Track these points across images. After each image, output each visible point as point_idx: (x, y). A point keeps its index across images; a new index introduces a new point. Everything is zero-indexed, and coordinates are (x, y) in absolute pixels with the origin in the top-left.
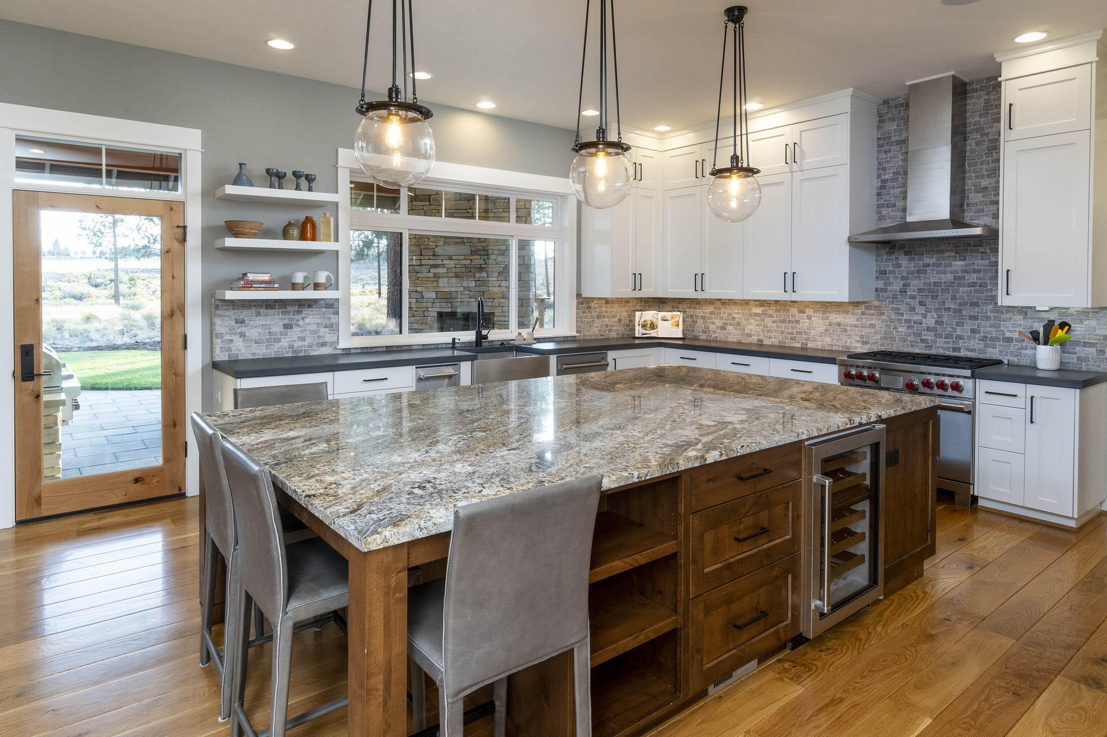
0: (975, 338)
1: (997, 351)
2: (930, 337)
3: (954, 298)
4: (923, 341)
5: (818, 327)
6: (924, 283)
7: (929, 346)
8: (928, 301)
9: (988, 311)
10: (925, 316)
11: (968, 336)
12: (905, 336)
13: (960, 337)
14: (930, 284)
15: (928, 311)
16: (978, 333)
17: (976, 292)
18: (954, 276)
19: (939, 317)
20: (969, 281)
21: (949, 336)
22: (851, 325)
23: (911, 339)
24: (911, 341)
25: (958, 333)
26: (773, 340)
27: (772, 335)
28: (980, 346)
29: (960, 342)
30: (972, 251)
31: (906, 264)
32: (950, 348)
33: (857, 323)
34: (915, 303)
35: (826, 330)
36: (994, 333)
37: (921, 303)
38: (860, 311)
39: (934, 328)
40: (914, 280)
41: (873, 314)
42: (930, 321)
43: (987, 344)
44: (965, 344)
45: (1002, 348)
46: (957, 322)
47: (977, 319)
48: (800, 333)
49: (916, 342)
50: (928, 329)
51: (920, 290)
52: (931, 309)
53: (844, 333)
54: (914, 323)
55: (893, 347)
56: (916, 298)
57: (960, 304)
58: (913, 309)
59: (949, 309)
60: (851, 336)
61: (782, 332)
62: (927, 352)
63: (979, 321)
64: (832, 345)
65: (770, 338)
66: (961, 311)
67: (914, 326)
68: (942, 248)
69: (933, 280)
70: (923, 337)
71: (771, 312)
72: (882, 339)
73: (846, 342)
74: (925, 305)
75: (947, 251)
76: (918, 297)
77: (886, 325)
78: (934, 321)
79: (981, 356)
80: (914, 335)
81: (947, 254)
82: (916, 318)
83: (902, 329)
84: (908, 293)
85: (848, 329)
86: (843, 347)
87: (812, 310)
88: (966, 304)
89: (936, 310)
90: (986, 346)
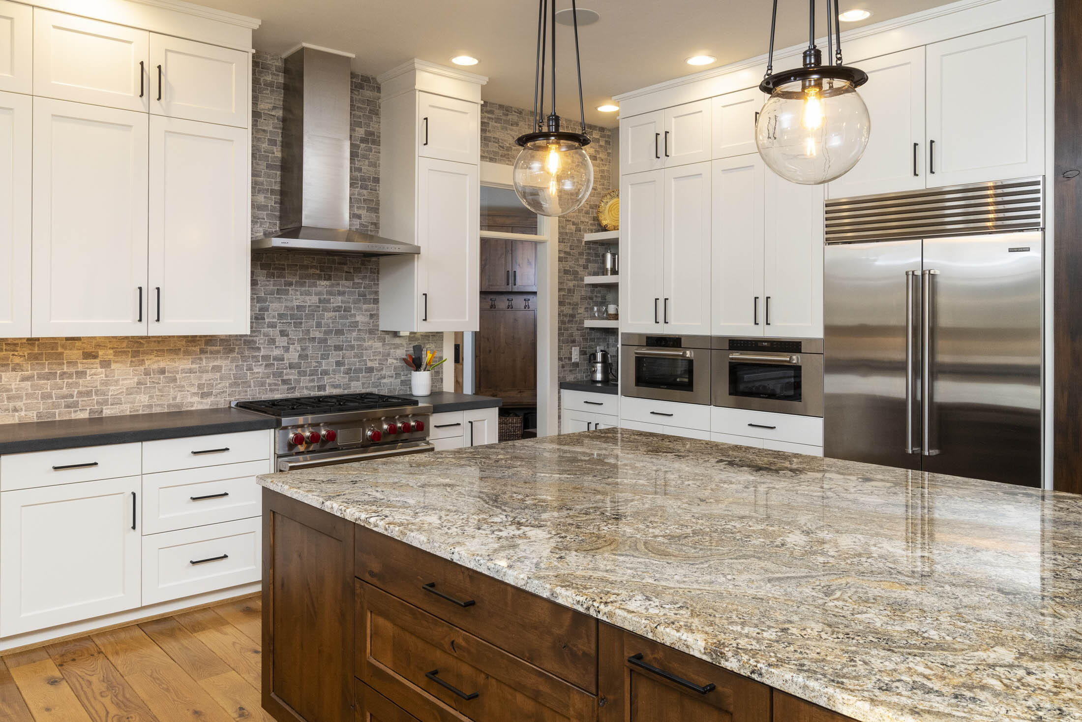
0: (340, 372)
1: (360, 383)
2: (292, 375)
3: (319, 325)
4: (285, 382)
5: (123, 380)
6: (286, 307)
7: (292, 388)
8: (291, 330)
9: (353, 339)
10: (287, 349)
11: (334, 371)
12: (262, 378)
13: (325, 373)
14: (292, 309)
15: (291, 342)
16: (342, 366)
17: (341, 317)
18: (320, 299)
19: (303, 350)
20: (335, 305)
21: (314, 373)
22: (183, 371)
23: (271, 382)
24: (270, 385)
25: (324, 368)
26: (23, 413)
27: (19, 404)
28: (345, 380)
29: (326, 377)
30: (336, 269)
31: (264, 281)
32: (315, 387)
33: (194, 366)
34: (274, 332)
35: (139, 383)
36: (358, 364)
37: (283, 333)
38: (197, 349)
39: (296, 363)
40: (272, 302)
41: (218, 352)
42: (293, 356)
43: (351, 377)
44: (331, 380)
45: (364, 380)
46: (322, 355)
47: (342, 349)
48: (88, 394)
49: (276, 385)
50: (291, 366)
51: (281, 316)
52: (294, 340)
53: (172, 385)
54: (274, 359)
55: (246, 395)
56: (276, 327)
57: (326, 333)
58: (272, 341)
59: (314, 338)
60: (183, 386)
61: (46, 396)
62: (290, 396)
63: (344, 352)
64: (150, 406)
65: (15, 410)
66: (326, 340)
67: (274, 364)
68: (305, 263)
69: (296, 303)
70: (285, 378)
71: (17, 360)
72: (231, 385)
73: (174, 398)
74: (287, 335)
75: (312, 267)
76: (278, 325)
77: (237, 366)
78: (298, 354)
79: (346, 392)
80: (273, 375)
81: (311, 271)
82: (277, 352)
83: (259, 370)
84: (267, 320)
85: (178, 376)
86: (169, 406)
87: (111, 351)
88: (331, 331)
89: (300, 340)
90: (351, 379)
